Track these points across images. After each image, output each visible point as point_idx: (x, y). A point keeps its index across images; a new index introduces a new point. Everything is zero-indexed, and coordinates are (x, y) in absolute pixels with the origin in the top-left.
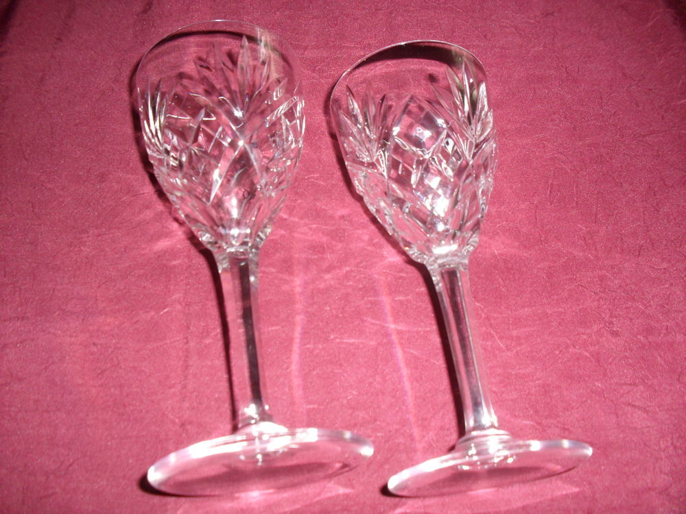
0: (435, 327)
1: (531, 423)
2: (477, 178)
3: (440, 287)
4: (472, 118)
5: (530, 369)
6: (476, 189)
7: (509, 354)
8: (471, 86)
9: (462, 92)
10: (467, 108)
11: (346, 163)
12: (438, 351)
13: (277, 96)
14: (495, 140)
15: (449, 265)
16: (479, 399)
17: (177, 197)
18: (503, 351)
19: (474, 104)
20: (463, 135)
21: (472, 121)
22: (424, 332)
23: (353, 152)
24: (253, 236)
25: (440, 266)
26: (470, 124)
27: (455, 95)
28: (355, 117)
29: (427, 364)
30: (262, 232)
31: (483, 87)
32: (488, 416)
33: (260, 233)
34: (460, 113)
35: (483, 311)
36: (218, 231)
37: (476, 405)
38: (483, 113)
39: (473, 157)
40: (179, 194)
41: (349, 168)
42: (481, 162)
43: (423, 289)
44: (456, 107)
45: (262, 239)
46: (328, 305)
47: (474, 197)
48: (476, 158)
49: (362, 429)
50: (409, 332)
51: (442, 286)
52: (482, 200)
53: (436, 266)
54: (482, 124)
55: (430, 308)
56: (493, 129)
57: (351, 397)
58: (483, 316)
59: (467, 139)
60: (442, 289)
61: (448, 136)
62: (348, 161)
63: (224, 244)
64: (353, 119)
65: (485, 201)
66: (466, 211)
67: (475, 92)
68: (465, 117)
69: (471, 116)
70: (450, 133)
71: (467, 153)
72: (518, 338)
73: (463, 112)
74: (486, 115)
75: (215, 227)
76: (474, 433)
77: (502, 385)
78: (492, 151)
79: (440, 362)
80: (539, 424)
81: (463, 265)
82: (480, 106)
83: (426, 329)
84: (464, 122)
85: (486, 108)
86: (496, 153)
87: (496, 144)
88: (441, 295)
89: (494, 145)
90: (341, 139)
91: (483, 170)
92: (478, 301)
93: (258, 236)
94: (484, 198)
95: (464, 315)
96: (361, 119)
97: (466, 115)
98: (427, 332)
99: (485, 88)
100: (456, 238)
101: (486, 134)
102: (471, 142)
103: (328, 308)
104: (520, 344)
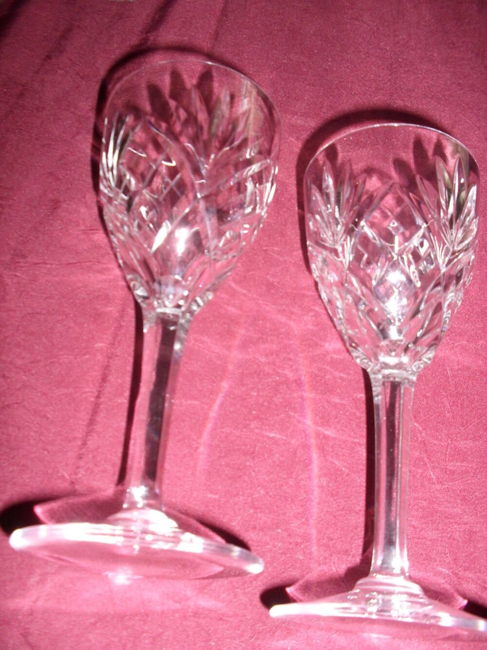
0: (364, 441)
1: (447, 572)
2: (446, 288)
3: (380, 399)
4: (454, 222)
5: (457, 510)
6: (442, 300)
7: (438, 487)
8: (461, 186)
9: (450, 191)
10: (451, 209)
11: (308, 243)
12: (362, 467)
13: (250, 154)
14: (475, 251)
15: (395, 378)
16: (394, 538)
17: (119, 240)
18: (433, 483)
19: (460, 207)
20: (440, 240)
21: (454, 226)
22: (352, 442)
23: (317, 233)
24: (190, 300)
25: (384, 377)
26: (451, 228)
27: (442, 192)
28: (328, 195)
29: (347, 478)
30: (201, 298)
31: (474, 190)
32: (399, 560)
33: (198, 299)
34: (442, 214)
35: (421, 434)
36: (153, 287)
37: (390, 542)
38: (468, 219)
39: (447, 265)
40: (122, 237)
41: (310, 248)
42: (454, 272)
43: (362, 396)
44: (439, 206)
45: (199, 306)
46: (255, 390)
47: (439, 308)
48: (450, 266)
49: (261, 534)
50: (335, 439)
51: (382, 399)
52: (446, 314)
53: (380, 376)
54: (464, 231)
55: (364, 418)
56: (475, 238)
57: (257, 495)
58: (420, 439)
59: (444, 244)
60: (380, 403)
61: (424, 236)
62: (310, 241)
63: (156, 303)
64: (325, 197)
65: (449, 316)
66: (427, 323)
67: (463, 194)
68: (447, 219)
69: (454, 219)
70: (427, 234)
71: (440, 260)
72: (453, 473)
73: (446, 213)
74: (471, 222)
75: (151, 283)
76: (379, 578)
77: (423, 521)
78: (469, 263)
79: (361, 480)
80: (456, 574)
81: (409, 381)
82: (466, 211)
83: (355, 440)
84: (445, 225)
85: (473, 213)
86: (473, 264)
87: (475, 256)
88: (378, 409)
89: (473, 257)
90: (308, 216)
91: (454, 281)
92: (417, 422)
93: (196, 301)
94: (450, 311)
95: (399, 434)
96: (333, 199)
97: (449, 216)
98: (355, 443)
99: (475, 192)
100: (408, 351)
101: (466, 242)
102: (447, 248)
103: (255, 394)
104: (453, 480)
